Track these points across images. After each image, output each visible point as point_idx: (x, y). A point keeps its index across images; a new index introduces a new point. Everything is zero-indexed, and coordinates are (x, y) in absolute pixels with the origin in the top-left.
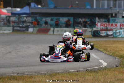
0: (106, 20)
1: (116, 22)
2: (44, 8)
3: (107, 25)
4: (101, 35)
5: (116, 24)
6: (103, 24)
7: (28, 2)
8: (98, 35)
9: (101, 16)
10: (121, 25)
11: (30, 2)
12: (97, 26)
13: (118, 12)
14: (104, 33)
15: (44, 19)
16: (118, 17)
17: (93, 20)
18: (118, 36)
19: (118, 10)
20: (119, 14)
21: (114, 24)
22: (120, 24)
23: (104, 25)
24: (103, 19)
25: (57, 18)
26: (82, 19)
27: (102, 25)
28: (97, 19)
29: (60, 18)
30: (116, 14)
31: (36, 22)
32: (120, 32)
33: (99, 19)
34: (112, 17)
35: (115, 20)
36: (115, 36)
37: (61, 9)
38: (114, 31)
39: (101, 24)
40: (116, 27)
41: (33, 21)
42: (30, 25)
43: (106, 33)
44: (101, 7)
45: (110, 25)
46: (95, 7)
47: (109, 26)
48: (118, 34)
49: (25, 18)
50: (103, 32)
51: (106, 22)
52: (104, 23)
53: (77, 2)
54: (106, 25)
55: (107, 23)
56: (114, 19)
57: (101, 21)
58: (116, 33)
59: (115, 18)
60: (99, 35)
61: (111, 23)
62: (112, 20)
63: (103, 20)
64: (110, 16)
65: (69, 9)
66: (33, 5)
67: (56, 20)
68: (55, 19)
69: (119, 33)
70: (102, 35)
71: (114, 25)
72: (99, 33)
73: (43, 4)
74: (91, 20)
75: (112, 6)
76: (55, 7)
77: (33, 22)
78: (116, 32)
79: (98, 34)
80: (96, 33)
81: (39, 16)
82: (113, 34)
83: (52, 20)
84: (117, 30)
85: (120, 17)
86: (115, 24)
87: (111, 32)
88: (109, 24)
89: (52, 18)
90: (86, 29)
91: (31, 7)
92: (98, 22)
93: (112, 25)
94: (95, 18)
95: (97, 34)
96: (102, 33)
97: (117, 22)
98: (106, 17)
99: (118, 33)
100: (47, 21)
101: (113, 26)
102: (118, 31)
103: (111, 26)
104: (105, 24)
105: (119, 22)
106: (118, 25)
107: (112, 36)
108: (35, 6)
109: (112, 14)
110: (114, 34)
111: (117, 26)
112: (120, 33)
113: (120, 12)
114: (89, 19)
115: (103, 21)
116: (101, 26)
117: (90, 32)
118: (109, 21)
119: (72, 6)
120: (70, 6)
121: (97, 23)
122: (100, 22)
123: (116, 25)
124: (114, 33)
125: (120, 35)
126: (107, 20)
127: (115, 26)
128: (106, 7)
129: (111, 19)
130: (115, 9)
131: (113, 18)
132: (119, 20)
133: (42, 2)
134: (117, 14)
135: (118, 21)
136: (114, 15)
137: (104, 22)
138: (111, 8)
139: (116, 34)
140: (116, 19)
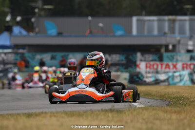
0: (155, 57)
1: (175, 60)
2: (39, 35)
3: (157, 65)
4: (145, 81)
5: (175, 63)
6: (150, 65)
7: (7, 24)
8: (140, 81)
9: (146, 49)
10: (185, 66)
11: (10, 24)
12: (140, 68)
13: (179, 41)
14: (150, 77)
15: (38, 57)
16: (179, 52)
17: (131, 57)
18: (178, 83)
19: (178, 38)
20: (181, 46)
21: (170, 64)
22: (183, 65)
23: (152, 67)
24: (151, 55)
25: (63, 54)
26: (110, 55)
27: (148, 65)
28: (139, 55)
29: (68, 55)
30: (174, 46)
31: (23, 63)
32: (180, 76)
33: (142, 55)
34: (167, 50)
35: (173, 57)
36: (171, 82)
37: (70, 36)
38: (170, 74)
39: (146, 64)
40: (175, 70)
41: (17, 60)
42: (11, 68)
43: (155, 77)
44: (146, 33)
45: (164, 66)
46: (134, 32)
47: (162, 67)
48: (177, 80)
49: (3, 55)
50: (149, 75)
51: (155, 60)
52: (152, 63)
53: (101, 25)
54: (155, 67)
55: (158, 63)
56: (171, 56)
57: (147, 59)
58: (173, 77)
59: (172, 54)
60: (142, 80)
61: (165, 63)
62: (168, 57)
63: (150, 57)
64: (163, 50)
65: (85, 36)
66: (16, 30)
67: (61, 59)
68: (59, 55)
69: (179, 78)
70: (148, 80)
71: (171, 67)
72: (142, 78)
73: (37, 30)
74: (127, 58)
75: (166, 30)
76: (60, 34)
77: (18, 62)
78: (173, 75)
79: (140, 78)
80: (135, 77)
81: (29, 51)
82: (168, 79)
83: (53, 58)
84: (175, 72)
85: (183, 51)
86: (173, 65)
87: (163, 75)
88: (162, 65)
89: (54, 54)
90: (119, 73)
91: (13, 34)
92: (141, 60)
93: (168, 66)
94: (136, 54)
95: (137, 79)
96: (147, 77)
97: (177, 61)
98: (156, 51)
99: (177, 77)
100: (44, 60)
101: (169, 68)
102: (177, 74)
103: (166, 68)
104: (153, 65)
105: (181, 61)
106: (179, 65)
107: (167, 84)
108: (20, 32)
109: (167, 46)
110: (170, 79)
111: (176, 68)
112: (182, 78)
113: (182, 42)
114: (123, 54)
115: (151, 59)
116: (147, 67)
117: (125, 79)
118: (161, 59)
119: (91, 32)
120: (88, 31)
121: (138, 63)
122: (145, 61)
123: (175, 66)
124: (169, 77)
125: (181, 80)
126: (159, 58)
127: (173, 68)
128: (156, 32)
129: (165, 55)
130: (172, 35)
131: (169, 54)
132: (180, 56)
133: (35, 25)
134: (177, 47)
135: (179, 58)
136: (170, 47)
137: (152, 61)
138: (165, 33)
139: (173, 79)
140: (174, 55)
